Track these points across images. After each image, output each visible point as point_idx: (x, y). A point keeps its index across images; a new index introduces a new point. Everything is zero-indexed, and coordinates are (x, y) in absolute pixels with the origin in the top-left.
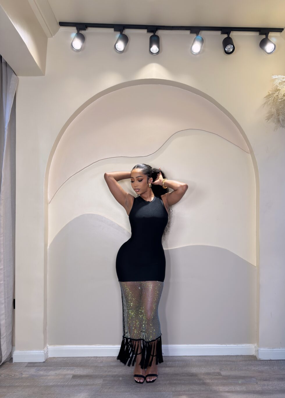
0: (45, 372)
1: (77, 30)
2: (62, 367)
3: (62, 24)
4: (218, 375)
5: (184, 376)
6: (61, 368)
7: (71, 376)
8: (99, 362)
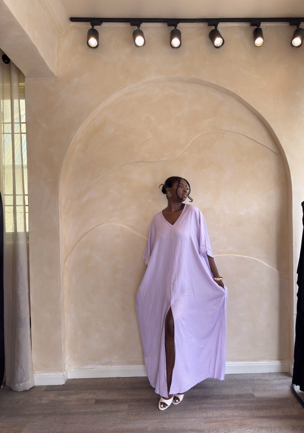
0: (65, 396)
1: (91, 25)
2: (83, 390)
3: (73, 19)
4: (251, 396)
5: (215, 399)
6: (83, 392)
7: (94, 401)
8: (123, 383)
